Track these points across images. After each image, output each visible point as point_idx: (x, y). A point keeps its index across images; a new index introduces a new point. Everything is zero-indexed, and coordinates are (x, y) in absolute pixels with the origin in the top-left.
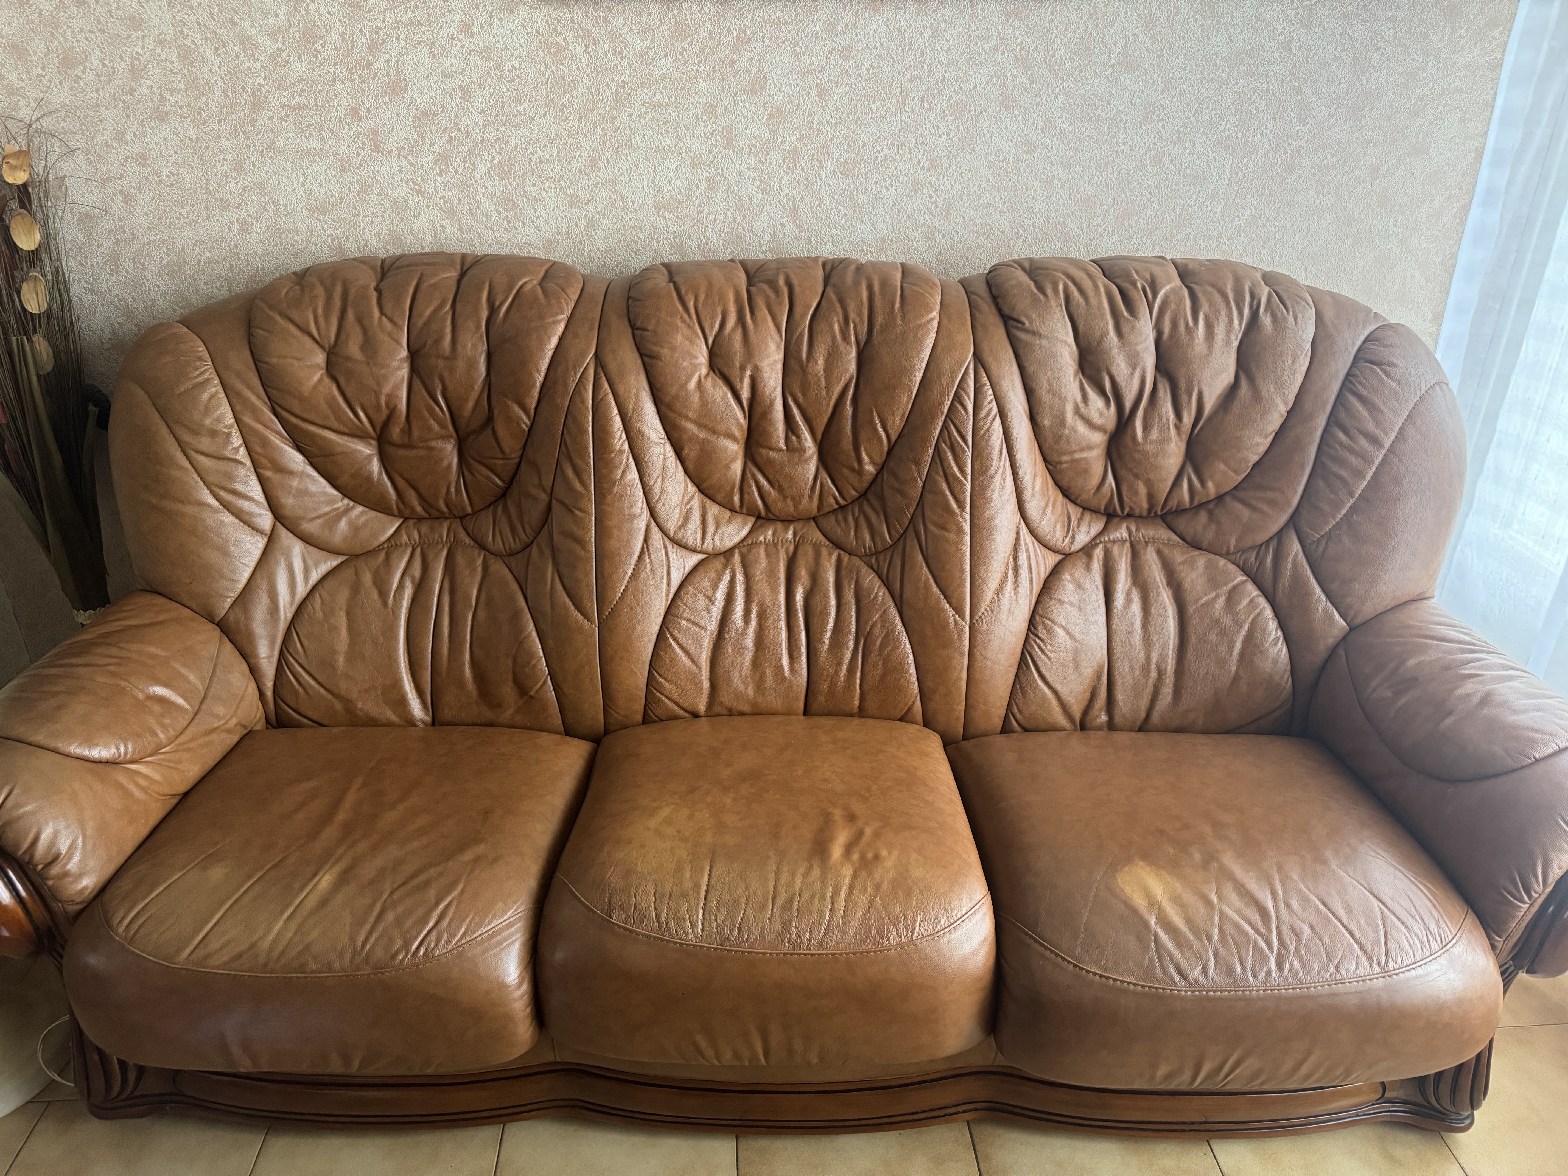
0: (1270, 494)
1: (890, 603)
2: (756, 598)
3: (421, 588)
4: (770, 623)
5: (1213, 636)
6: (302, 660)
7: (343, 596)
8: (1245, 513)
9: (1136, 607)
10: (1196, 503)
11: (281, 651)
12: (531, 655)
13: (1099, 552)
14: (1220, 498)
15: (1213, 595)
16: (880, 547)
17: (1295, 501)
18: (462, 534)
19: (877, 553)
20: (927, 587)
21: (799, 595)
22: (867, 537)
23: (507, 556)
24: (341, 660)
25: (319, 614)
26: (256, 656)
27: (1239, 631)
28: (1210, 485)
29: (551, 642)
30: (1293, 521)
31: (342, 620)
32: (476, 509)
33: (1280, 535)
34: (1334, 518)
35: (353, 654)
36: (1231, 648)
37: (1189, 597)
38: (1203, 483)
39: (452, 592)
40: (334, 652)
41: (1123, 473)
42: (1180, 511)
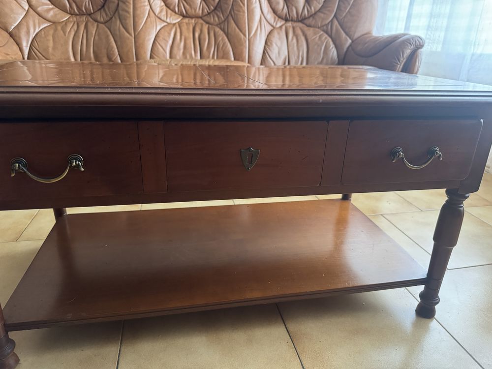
0: (328, 9)
1: (224, 35)
2: (183, 34)
3: (77, 32)
4: (188, 42)
5: (316, 47)
6: (38, 48)
7: (51, 32)
8: (322, 15)
9: (295, 40)
10: (309, 15)
11: (30, 45)
12: (112, 47)
13: (284, 27)
14: (315, 13)
15: (315, 37)
16: (221, 21)
17: (335, 10)
18: (90, 19)
19: (220, 24)
20: (235, 29)
21: (197, 35)
22: (217, 19)
23: (105, 23)
24: (50, 50)
25: (43, 36)
26: (22, 45)
27: (323, 44)
28: (313, 8)
29: (119, 43)
30: (335, 16)
31: (51, 38)
32: (95, 11)
33: (332, 21)
34: (345, 11)
35: (54, 48)
36: (321, 49)
37: (309, 37)
38: (311, 8)
39: (87, 33)
40: (48, 47)
41: (289, 4)
42: (305, 18)
